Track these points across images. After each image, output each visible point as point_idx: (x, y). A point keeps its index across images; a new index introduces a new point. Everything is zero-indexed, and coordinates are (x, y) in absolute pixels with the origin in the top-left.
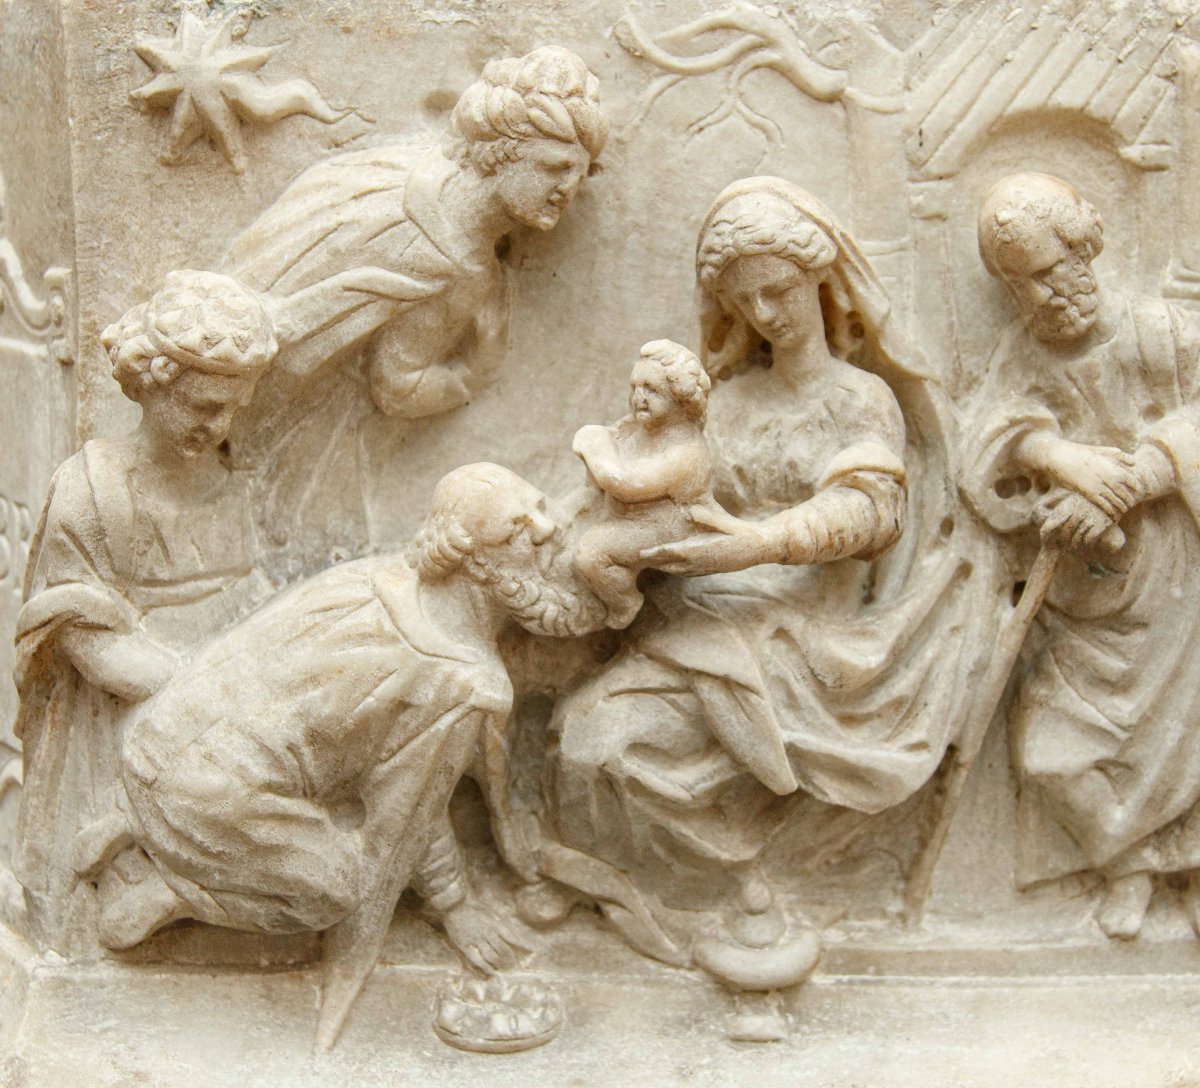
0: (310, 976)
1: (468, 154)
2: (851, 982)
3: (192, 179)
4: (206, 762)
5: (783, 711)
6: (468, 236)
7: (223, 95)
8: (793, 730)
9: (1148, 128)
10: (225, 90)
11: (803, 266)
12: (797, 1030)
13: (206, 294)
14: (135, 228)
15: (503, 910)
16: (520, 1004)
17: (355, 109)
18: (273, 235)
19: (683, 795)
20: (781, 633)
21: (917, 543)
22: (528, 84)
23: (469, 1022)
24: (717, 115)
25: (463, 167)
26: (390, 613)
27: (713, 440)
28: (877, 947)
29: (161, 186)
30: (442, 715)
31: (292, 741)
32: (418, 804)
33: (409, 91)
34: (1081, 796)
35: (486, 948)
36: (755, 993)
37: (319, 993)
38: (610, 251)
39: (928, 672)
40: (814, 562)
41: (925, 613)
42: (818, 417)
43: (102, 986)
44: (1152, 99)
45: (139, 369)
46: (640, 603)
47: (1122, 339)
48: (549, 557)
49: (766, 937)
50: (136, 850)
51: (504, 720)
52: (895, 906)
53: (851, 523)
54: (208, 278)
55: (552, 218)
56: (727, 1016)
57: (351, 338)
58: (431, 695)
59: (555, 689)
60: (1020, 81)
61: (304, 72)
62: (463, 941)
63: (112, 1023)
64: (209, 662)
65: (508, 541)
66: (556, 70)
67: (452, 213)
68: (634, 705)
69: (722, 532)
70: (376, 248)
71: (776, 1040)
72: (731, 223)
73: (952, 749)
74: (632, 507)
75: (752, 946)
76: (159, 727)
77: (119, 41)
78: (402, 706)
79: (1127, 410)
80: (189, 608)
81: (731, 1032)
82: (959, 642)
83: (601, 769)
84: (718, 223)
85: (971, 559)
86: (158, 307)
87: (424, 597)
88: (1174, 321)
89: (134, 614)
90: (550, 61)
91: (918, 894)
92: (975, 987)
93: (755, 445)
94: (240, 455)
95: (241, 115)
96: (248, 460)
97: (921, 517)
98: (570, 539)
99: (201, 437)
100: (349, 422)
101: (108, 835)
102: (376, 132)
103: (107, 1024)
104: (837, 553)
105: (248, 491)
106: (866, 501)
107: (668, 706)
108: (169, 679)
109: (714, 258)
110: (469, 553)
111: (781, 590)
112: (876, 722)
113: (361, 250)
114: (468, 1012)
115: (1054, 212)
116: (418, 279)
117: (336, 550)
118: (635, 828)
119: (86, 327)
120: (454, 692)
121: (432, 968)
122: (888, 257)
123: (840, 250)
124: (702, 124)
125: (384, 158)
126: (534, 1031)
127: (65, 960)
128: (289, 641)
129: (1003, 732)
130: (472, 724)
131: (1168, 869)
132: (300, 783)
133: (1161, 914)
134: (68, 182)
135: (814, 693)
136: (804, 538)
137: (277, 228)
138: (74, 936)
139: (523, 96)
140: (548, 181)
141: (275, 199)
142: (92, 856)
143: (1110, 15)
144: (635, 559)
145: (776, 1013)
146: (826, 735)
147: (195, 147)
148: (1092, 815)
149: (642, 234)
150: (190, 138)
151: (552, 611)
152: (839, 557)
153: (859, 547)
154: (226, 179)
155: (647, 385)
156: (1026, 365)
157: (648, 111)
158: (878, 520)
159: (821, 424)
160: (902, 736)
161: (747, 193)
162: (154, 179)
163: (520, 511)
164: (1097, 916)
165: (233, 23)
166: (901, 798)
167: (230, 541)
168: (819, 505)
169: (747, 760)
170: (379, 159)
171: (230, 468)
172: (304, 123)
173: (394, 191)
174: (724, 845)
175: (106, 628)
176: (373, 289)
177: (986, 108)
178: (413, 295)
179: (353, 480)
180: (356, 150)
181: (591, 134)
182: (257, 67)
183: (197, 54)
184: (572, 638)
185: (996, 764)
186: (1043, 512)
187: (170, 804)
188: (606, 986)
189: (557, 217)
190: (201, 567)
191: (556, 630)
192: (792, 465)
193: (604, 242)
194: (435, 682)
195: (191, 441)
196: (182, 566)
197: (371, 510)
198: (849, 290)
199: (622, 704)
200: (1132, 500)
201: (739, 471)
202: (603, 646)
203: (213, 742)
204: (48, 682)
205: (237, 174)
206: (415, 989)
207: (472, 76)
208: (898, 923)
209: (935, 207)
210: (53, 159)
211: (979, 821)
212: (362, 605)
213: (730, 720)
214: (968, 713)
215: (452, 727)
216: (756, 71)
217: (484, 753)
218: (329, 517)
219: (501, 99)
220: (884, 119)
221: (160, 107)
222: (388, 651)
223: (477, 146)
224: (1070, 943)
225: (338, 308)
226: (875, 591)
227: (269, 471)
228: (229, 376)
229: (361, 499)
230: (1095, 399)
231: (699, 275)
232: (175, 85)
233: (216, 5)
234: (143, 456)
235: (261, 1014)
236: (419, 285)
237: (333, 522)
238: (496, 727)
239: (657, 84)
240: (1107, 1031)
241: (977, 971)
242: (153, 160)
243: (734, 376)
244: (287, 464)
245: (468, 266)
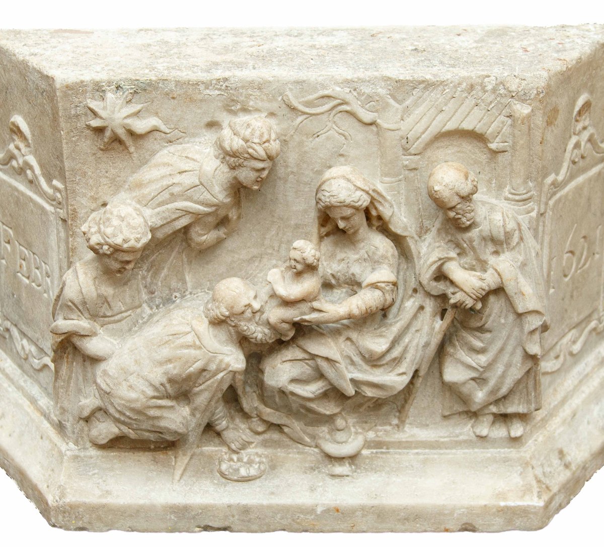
0: (170, 453)
1: (224, 158)
2: (377, 453)
3: (112, 155)
4: (130, 388)
5: (349, 367)
6: (225, 190)
7: (124, 127)
8: (353, 373)
9: (499, 137)
11: (357, 209)
12: (355, 472)
13: (123, 218)
14: (90, 173)
15: (243, 426)
16: (250, 462)
17: (178, 128)
18: (147, 183)
19: (311, 395)
20: (348, 339)
21: (403, 296)
22: (248, 138)
23: (231, 471)
24: (325, 130)
25: (222, 162)
26: (198, 338)
27: (322, 264)
28: (387, 439)
29: (100, 158)
30: (219, 373)
31: (162, 382)
32: (210, 401)
33: (199, 121)
34: (465, 390)
35: (238, 444)
36: (340, 459)
37: (174, 459)
38: (282, 182)
39: (406, 347)
41: (405, 326)
42: (363, 257)
43: (92, 458)
44: (501, 125)
45: (98, 247)
46: (294, 332)
47: (484, 228)
48: (259, 317)
49: (344, 439)
50: (102, 411)
52: (395, 421)
53: (375, 303)
55: (258, 186)
56: (329, 466)
57: (179, 227)
58: (215, 367)
59: (262, 352)
60: (448, 119)
61: (156, 114)
62: (228, 441)
63: (96, 471)
64: (128, 349)
65: (243, 313)
66: (259, 132)
67: (218, 183)
68: (292, 365)
69: (325, 312)
70: (189, 195)
71: (347, 476)
72: (328, 192)
73: (416, 371)
74: (290, 304)
75: (338, 443)
76: (111, 374)
77: (80, 102)
78: (204, 370)
79: (485, 253)
80: (119, 323)
81: (330, 473)
82: (419, 335)
83: (280, 389)
84: (323, 190)
85: (424, 305)
86: (104, 223)
87: (211, 329)
88: (504, 221)
89: (98, 327)
90: (256, 128)
91: (403, 419)
92: (424, 455)
93: (339, 266)
94: (136, 264)
95: (131, 133)
97: (405, 286)
98: (267, 308)
100: (179, 250)
101: (92, 407)
102: (186, 137)
103: (94, 472)
104: (369, 313)
105: (140, 277)
106: (381, 293)
107: (305, 365)
108: (113, 353)
109: (322, 203)
110: (228, 317)
112: (386, 366)
113: (182, 195)
114: (231, 467)
115: (456, 186)
116: (205, 207)
117: (175, 294)
118: (293, 405)
119: (71, 210)
120: (224, 366)
121: (217, 449)
122: (394, 184)
123: (373, 198)
124: (318, 134)
126: (255, 474)
127: (76, 447)
128: (160, 346)
129: (437, 360)
130: (231, 376)
131: (499, 413)
132: (166, 395)
133: (497, 425)
134: (62, 154)
135: (361, 359)
136: (356, 312)
137: (148, 180)
138: (80, 439)
139: (246, 143)
140: (256, 174)
141: (146, 163)
142: (86, 413)
143: (485, 92)
144: (291, 321)
145: (348, 465)
146: (366, 374)
147: (113, 144)
148: (470, 396)
149: (295, 176)
150: (111, 141)
151: (260, 336)
152: (371, 314)
154: (126, 155)
155: (295, 260)
156: (447, 233)
157: (297, 129)
158: (386, 300)
159: (365, 260)
160: (396, 370)
161: (335, 178)
162: (97, 155)
163: (247, 302)
164: (472, 427)
165: (127, 97)
166: (395, 392)
167: (134, 297)
168: (362, 297)
169: (335, 384)
170: (189, 155)
172: (157, 134)
173: (195, 172)
174: (328, 408)
175: (88, 336)
176: (188, 210)
177: (434, 130)
178: (204, 212)
179: (181, 269)
180: (178, 144)
182: (137, 114)
183: (113, 112)
184: (267, 343)
185: (434, 372)
186: (450, 296)
187: (116, 401)
188: (283, 455)
189: (260, 185)
190: (123, 309)
192: (353, 274)
193: (280, 178)
194: (216, 363)
195: (119, 271)
196: (116, 310)
197: (188, 278)
198: (376, 208)
199: (287, 366)
200: (484, 293)
203: (132, 381)
204: (65, 349)
205: (130, 153)
206: (210, 457)
208: (396, 428)
209: (413, 166)
210: (54, 140)
211: (428, 391)
212: (187, 334)
213: (328, 371)
214: (422, 360)
215: (223, 377)
216: (341, 113)
218: (171, 282)
219: (237, 143)
220: (392, 132)
221: (100, 130)
222: (198, 352)
223: (228, 157)
224: (461, 438)
225: (174, 217)
227: (148, 268)
228: (133, 252)
229: (184, 274)
230: (473, 248)
232: (105, 125)
233: (119, 89)
234: (99, 272)
235: (152, 467)
236: (206, 209)
237: (174, 284)
238: (239, 375)
239: (300, 119)
240: (473, 472)
241: (425, 448)
242: (96, 148)
243: (331, 236)
244: (155, 266)
245: (225, 201)
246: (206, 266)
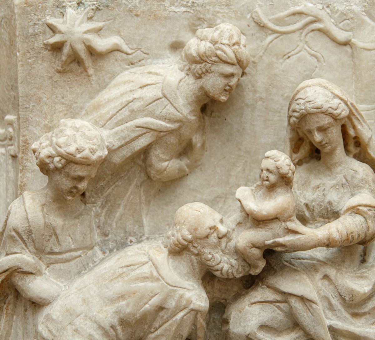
1: (189, 69)
3: (70, 78)
4: (75, 333)
5: (327, 311)
6: (189, 104)
7: (84, 43)
8: (331, 320)
10: (85, 41)
11: (335, 118)
13: (77, 129)
14: (45, 99)
17: (140, 49)
18: (105, 103)
20: (326, 277)
22: (216, 40)
24: (296, 51)
25: (187, 74)
26: (156, 268)
27: (295, 192)
29: (56, 81)
30: (178, 313)
31: (113, 324)
33: (164, 41)
38: (250, 109)
40: (341, 246)
42: (341, 182)
45: (48, 162)
46: (265, 264)
48: (225, 244)
51: (205, 315)
53: (356, 229)
54: (78, 122)
55: (226, 97)
57: (139, 148)
58: (174, 304)
59: (226, 300)
61: (118, 33)
64: (76, 288)
65: (207, 237)
66: (228, 34)
67: (183, 95)
68: (261, 308)
69: (301, 234)
70: (150, 110)
72: (304, 100)
74: (261, 222)
76: (54, 317)
77: (39, 20)
78: (161, 308)
80: (67, 264)
83: (247, 336)
84: (298, 99)
86: (56, 135)
87: (170, 260)
89: (44, 267)
90: (225, 30)
93: (314, 194)
94: (90, 197)
95: (91, 51)
96: (93, 200)
98: (234, 235)
99: (75, 191)
100: (137, 183)
102: (149, 58)
104: (351, 242)
105: (93, 213)
106: (363, 220)
107: (276, 309)
108: (59, 296)
109: (296, 114)
110: (190, 242)
111: (326, 258)
112: (368, 316)
113: (143, 110)
116: (168, 123)
117: (131, 238)
119: (23, 141)
120: (184, 303)
122: (370, 112)
123: (350, 110)
124: (289, 55)
125: (153, 71)
128: (112, 280)
130: (191, 316)
134: (16, 80)
135: (341, 303)
136: (336, 236)
137: (107, 100)
139: (214, 45)
140: (225, 81)
141: (105, 87)
144: (263, 245)
146: (346, 322)
147: (71, 65)
149: (264, 102)
150: (69, 61)
151: (226, 267)
152: (352, 244)
153: (360, 239)
154: (84, 79)
155: (268, 170)
157: (266, 50)
158: (368, 228)
159: (343, 185)
161: (310, 86)
162: (53, 78)
163: (212, 224)
165: (88, 13)
167: (85, 235)
168: (342, 221)
169: (312, 333)
170: (151, 71)
171: (85, 203)
172: (118, 54)
173: (158, 85)
175: (31, 273)
176: (149, 127)
178: (166, 129)
179: (138, 208)
180: (140, 66)
181: (243, 61)
182: (98, 31)
183: (73, 26)
184: (235, 278)
189: (228, 96)
190: (73, 246)
191: (228, 275)
192: (330, 203)
193: (247, 105)
194: (175, 298)
195: (70, 193)
196: (65, 246)
197: (145, 221)
198: (354, 127)
199: (257, 307)
201: (307, 205)
202: (247, 281)
203: (78, 324)
204: (5, 297)
205: (89, 76)
207: (190, 34)
210: (10, 69)
212: (144, 264)
213: (304, 315)
215: (183, 318)
216: (313, 32)
217: (196, 329)
218: (127, 224)
219: (205, 46)
220: (369, 52)
221: (57, 48)
222: (155, 284)
223: (194, 66)
225: (133, 135)
226: (366, 258)
227: (102, 204)
228: (87, 165)
229: (141, 216)
231: (289, 121)
232: (64, 39)
233: (81, 5)
234: (48, 198)
236: (168, 125)
237: (129, 226)
238: (201, 318)
239: (270, 38)
242: (53, 70)
243: (304, 164)
244: (110, 201)
245: (189, 117)
246: (165, 207)
